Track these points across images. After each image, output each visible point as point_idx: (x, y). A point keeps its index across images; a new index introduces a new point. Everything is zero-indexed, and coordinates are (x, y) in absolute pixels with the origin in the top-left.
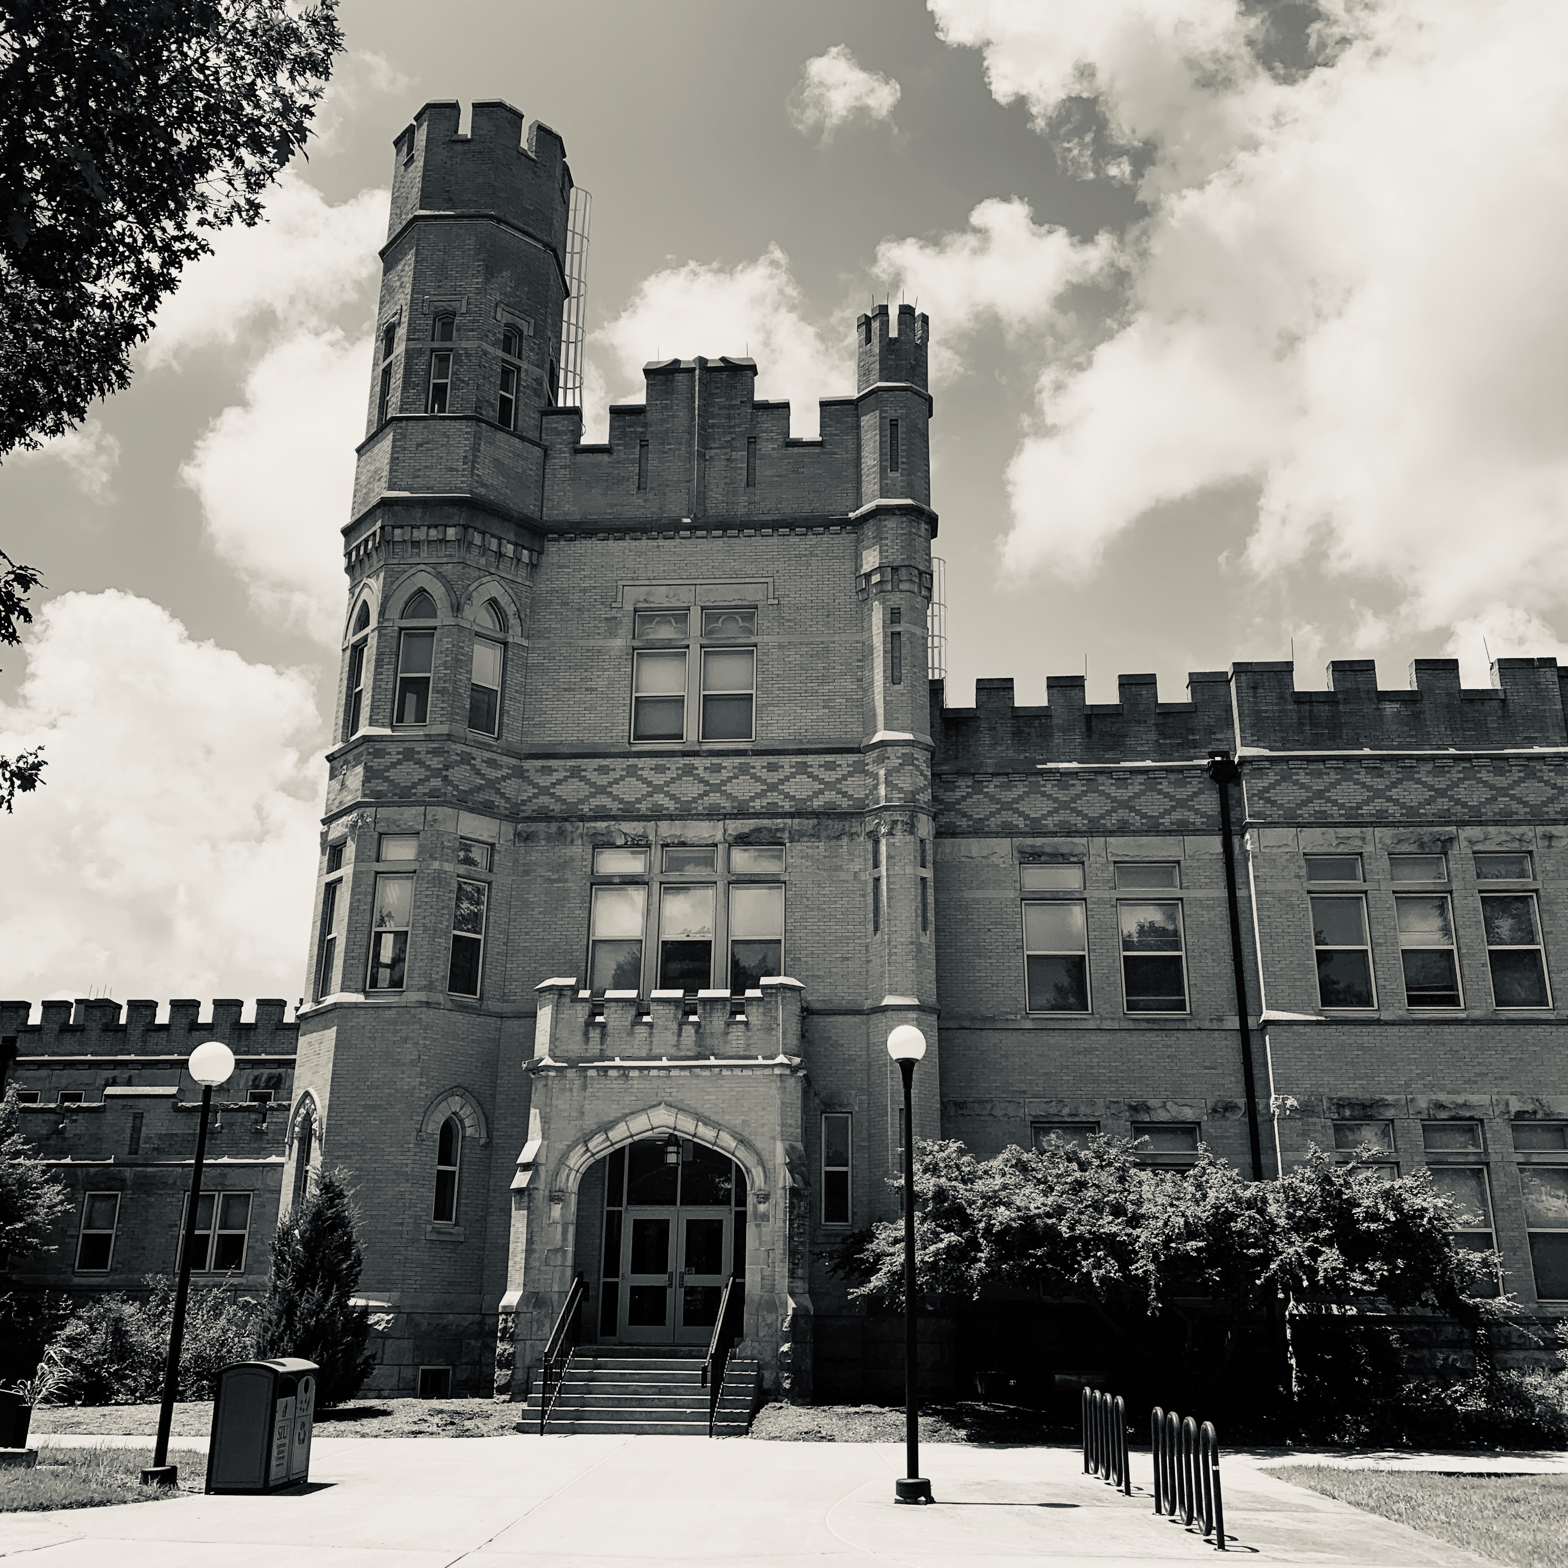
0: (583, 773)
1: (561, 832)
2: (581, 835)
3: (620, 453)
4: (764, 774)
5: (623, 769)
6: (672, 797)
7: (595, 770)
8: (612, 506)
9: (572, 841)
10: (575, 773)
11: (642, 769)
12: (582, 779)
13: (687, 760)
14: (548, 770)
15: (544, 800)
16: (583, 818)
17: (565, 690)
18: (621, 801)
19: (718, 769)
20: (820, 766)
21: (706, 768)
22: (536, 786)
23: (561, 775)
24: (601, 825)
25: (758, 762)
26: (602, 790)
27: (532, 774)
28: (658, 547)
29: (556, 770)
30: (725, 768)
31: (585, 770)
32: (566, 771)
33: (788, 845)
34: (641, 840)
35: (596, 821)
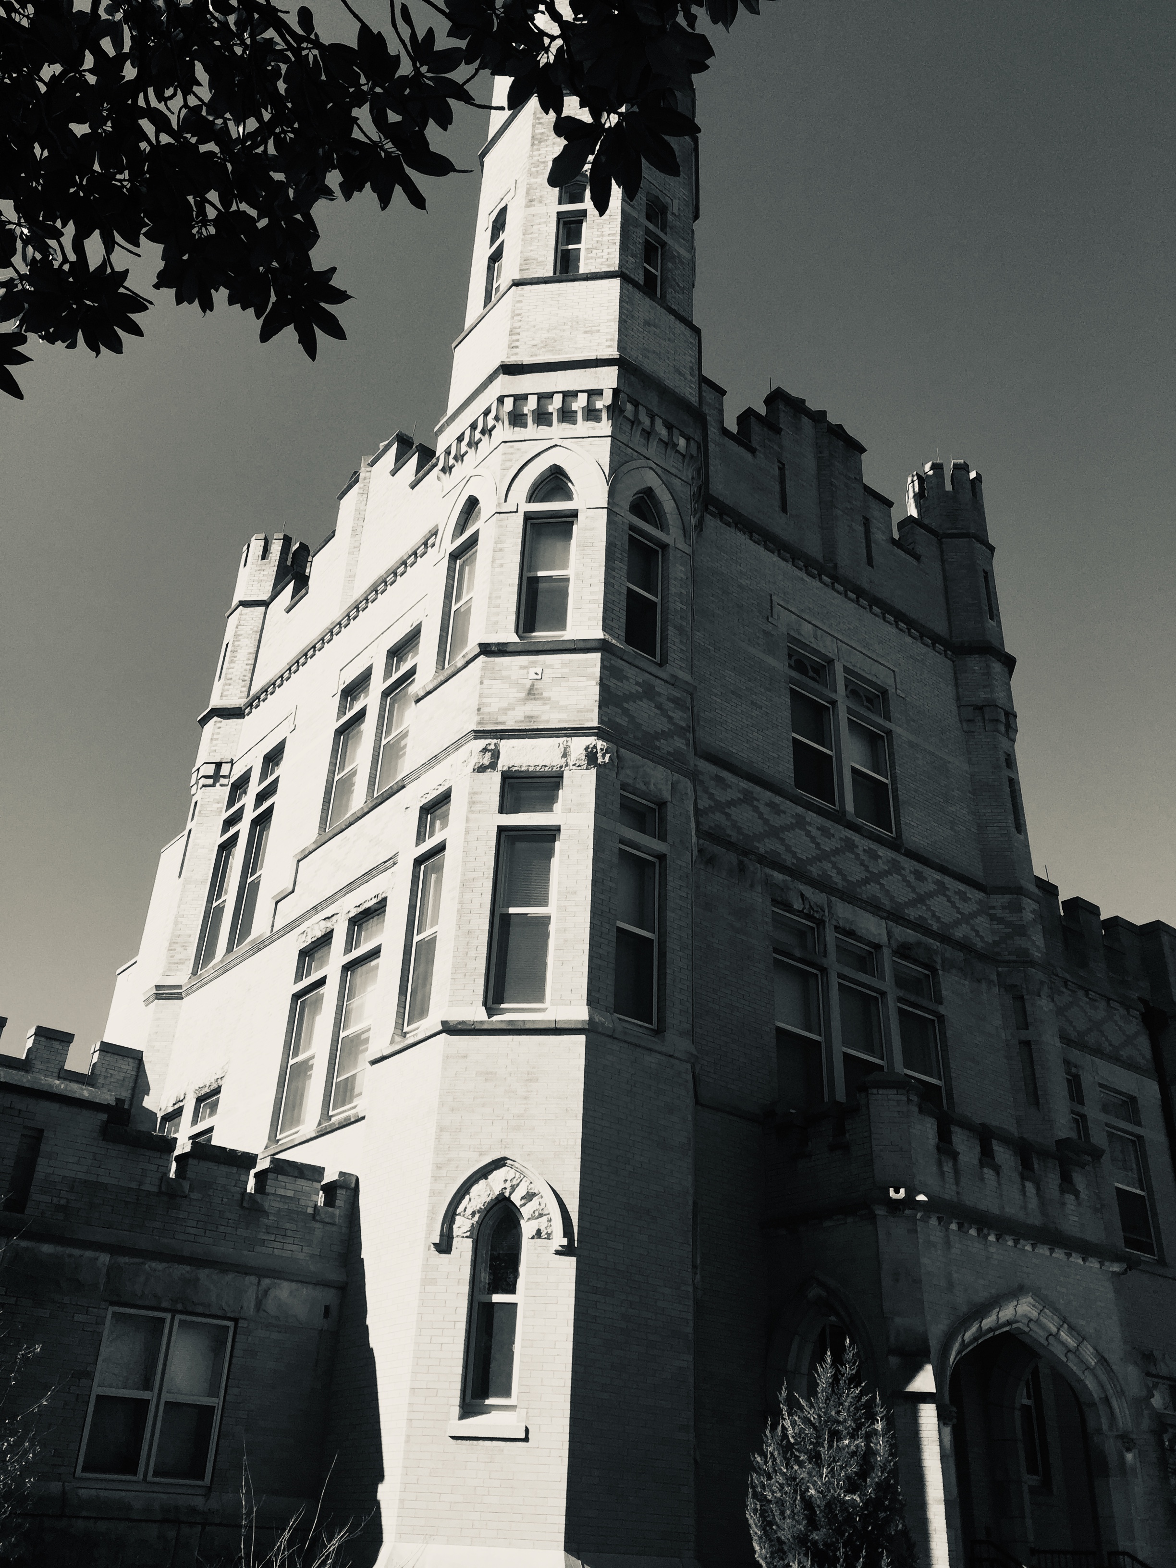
1: (742, 868)
2: (761, 882)
3: (761, 459)
4: (911, 878)
5: (792, 816)
6: (840, 872)
7: (767, 804)
8: (760, 510)
9: (752, 886)
10: (748, 799)
11: (810, 824)
12: (756, 810)
13: (849, 833)
14: (722, 783)
15: (722, 819)
16: (761, 860)
17: (733, 692)
18: (794, 854)
19: (875, 856)
20: (955, 892)
21: (864, 850)
22: (712, 797)
23: (736, 795)
24: (778, 876)
25: (908, 864)
26: (774, 833)
27: (707, 781)
28: (802, 579)
29: (731, 787)
30: (880, 857)
31: (758, 800)
32: (740, 792)
33: (940, 972)
34: (817, 912)
35: (773, 869)
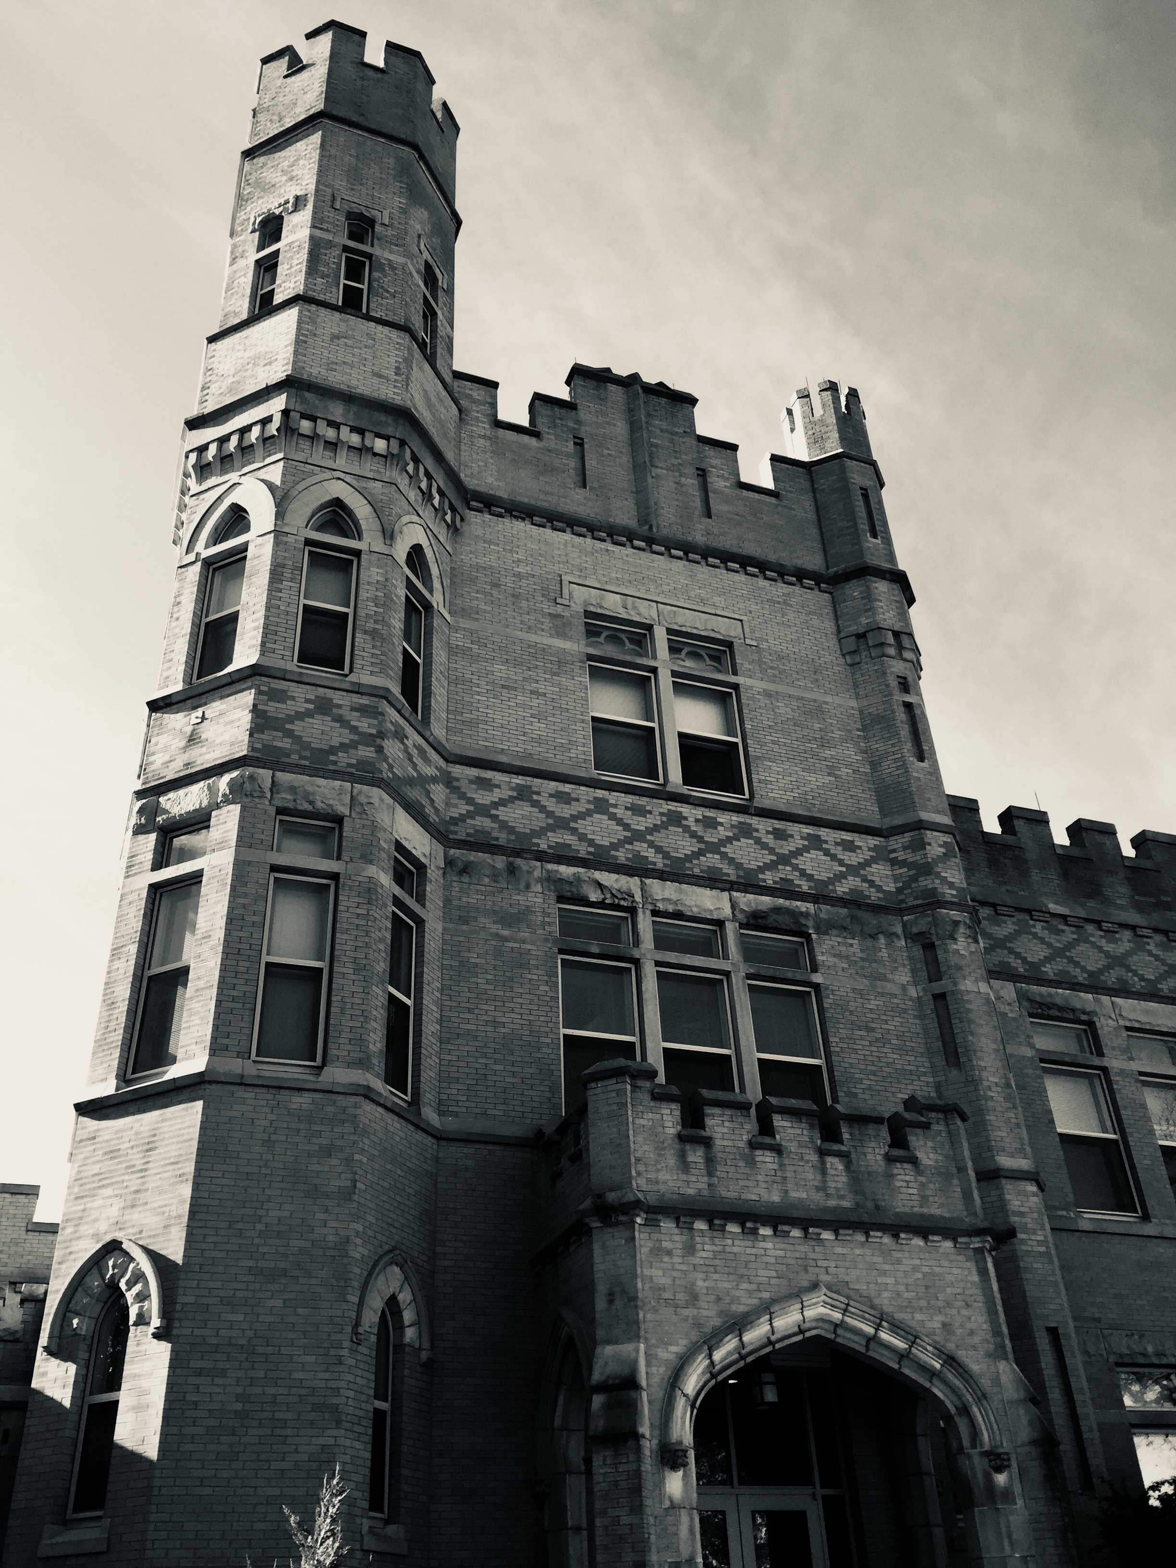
0: (535, 797)
1: (512, 870)
2: (540, 880)
3: (550, 440)
4: (769, 840)
5: (589, 802)
6: (659, 850)
7: (551, 795)
8: (546, 493)
9: (528, 887)
10: (523, 794)
11: (615, 806)
12: (535, 804)
13: (673, 806)
14: (485, 784)
15: (485, 823)
16: (541, 856)
17: (503, 687)
18: (591, 843)
19: (712, 824)
20: (837, 844)
21: (697, 821)
22: (470, 801)
23: (506, 793)
24: (566, 871)
25: (762, 825)
26: (562, 824)
27: (464, 785)
28: (607, 550)
29: (498, 786)
30: (721, 824)
31: (538, 793)
32: (512, 789)
33: (814, 936)
34: (624, 899)
35: (559, 863)
